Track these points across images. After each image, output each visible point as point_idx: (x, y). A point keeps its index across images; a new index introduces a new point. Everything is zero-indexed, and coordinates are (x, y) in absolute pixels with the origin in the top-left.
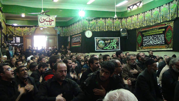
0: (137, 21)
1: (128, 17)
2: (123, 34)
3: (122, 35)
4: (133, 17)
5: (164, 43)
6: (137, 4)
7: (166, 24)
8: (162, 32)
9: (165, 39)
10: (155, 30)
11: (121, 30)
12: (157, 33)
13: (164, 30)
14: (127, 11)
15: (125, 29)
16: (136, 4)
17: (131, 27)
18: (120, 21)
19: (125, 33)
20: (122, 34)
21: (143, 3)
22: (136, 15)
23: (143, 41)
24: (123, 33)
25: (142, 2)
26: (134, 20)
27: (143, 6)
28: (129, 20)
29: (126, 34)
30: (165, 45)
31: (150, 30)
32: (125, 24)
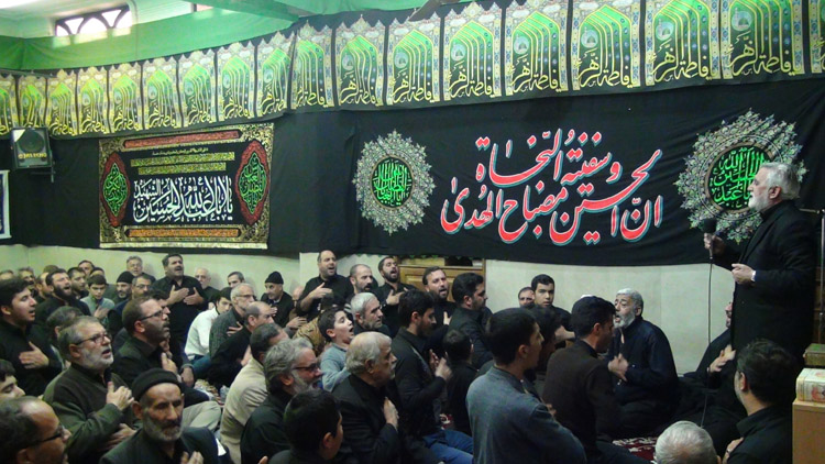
0: (105, 100)
1: (54, 72)
2: (26, 156)
3: (23, 160)
4: (83, 77)
5: (230, 218)
6: (104, 15)
7: (240, 133)
8: (223, 167)
9: (236, 199)
10: (193, 153)
11: (17, 135)
12: (201, 169)
13: (231, 156)
14: (48, 40)
15: (41, 134)
16: (98, 14)
17: (71, 126)
18: (9, 83)
19: (39, 151)
20: (20, 156)
21: (136, 15)
22: (99, 68)
23: (130, 201)
24: (26, 152)
25: (131, 7)
26: (89, 93)
27: (137, 28)
28: (62, 85)
29: (43, 159)
30: (234, 226)
31: (169, 153)
32: (39, 104)
